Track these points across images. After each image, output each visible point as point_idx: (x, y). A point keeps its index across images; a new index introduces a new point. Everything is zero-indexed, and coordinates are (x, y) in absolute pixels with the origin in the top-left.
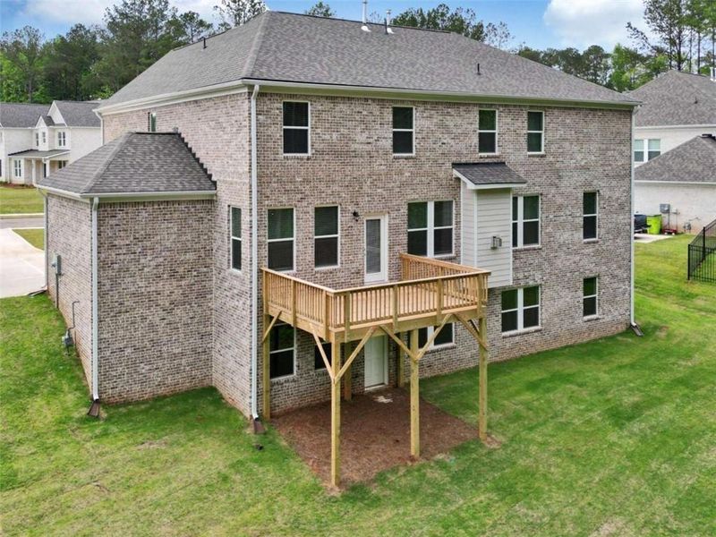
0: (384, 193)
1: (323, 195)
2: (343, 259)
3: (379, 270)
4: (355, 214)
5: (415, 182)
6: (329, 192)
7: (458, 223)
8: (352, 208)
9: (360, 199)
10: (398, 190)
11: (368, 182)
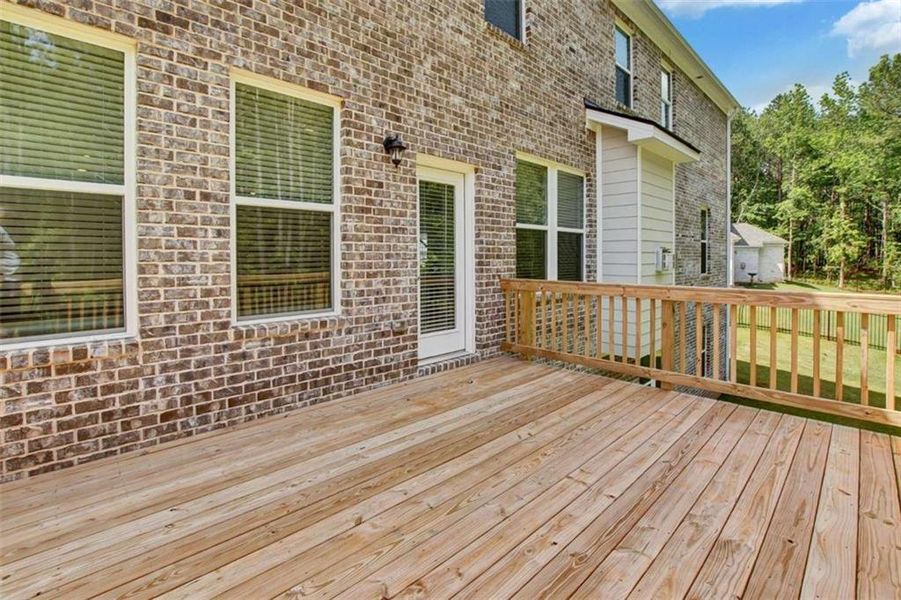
0: (467, 111)
1: (274, 43)
2: (352, 287)
3: (452, 324)
4: (390, 145)
5: (528, 109)
6: (300, 41)
7: (592, 224)
8: (379, 125)
9: (403, 104)
10: (496, 115)
11: (427, 65)
